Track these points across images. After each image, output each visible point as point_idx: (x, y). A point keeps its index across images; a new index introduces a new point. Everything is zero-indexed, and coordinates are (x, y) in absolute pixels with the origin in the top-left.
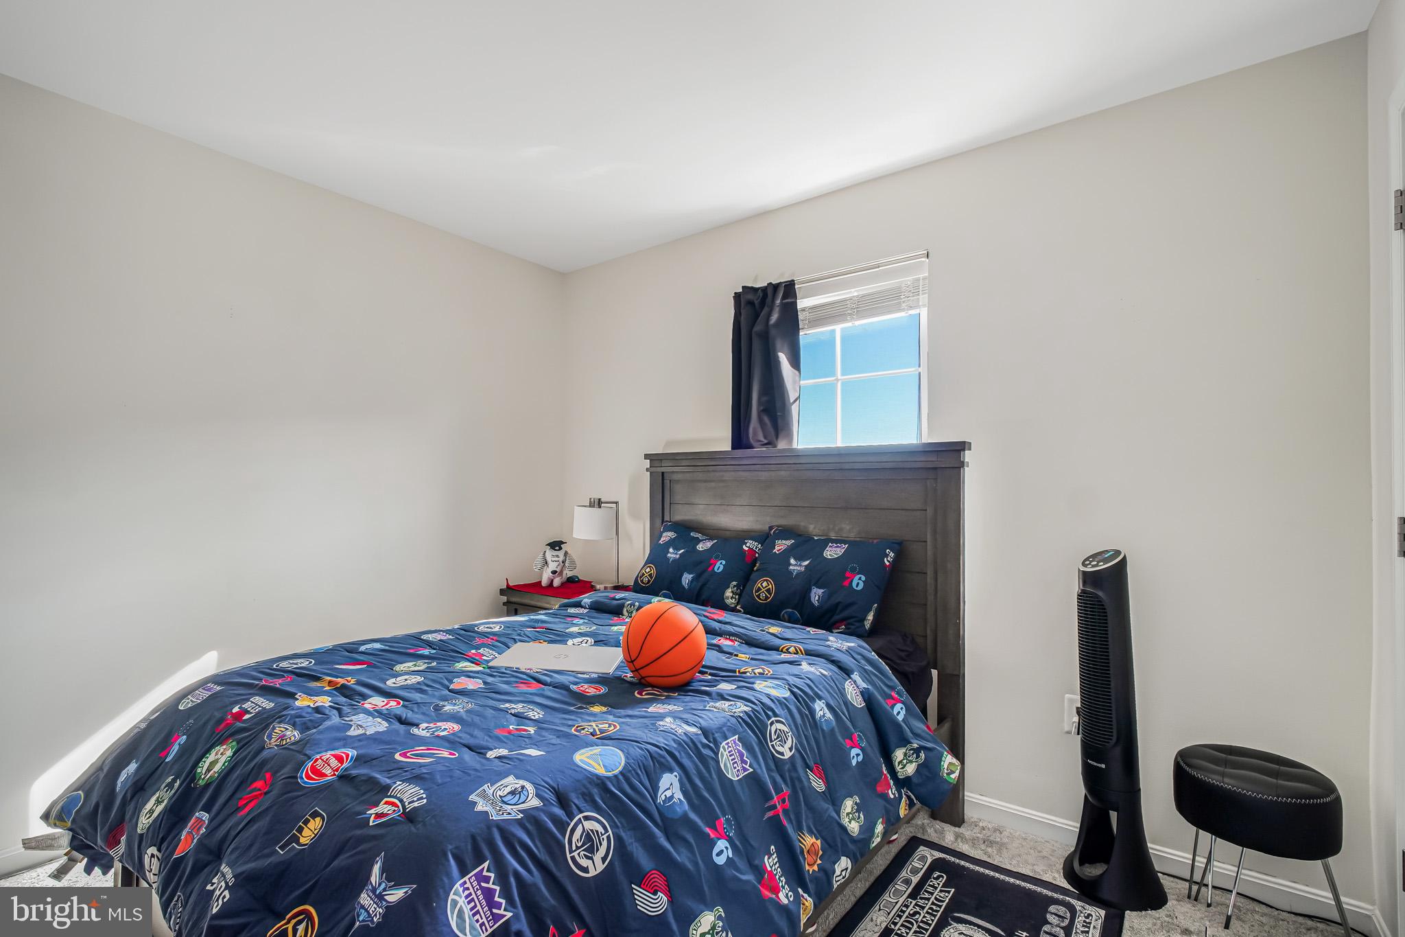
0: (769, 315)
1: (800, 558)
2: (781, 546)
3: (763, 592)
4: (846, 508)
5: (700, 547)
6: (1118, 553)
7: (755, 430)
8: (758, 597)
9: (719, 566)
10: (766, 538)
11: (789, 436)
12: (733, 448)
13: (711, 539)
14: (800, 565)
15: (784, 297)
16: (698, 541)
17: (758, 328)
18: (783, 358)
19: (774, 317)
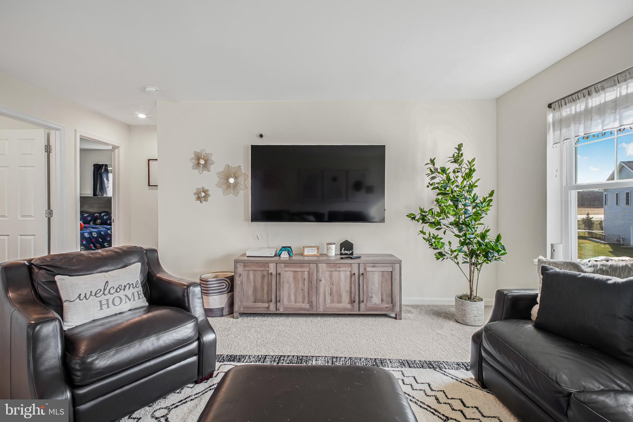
0: (101, 170)
1: (106, 216)
2: (103, 214)
5: (85, 215)
7: (98, 192)
9: (89, 219)
10: (100, 213)
11: (106, 193)
12: (94, 196)
13: (87, 214)
15: (105, 167)
16: (85, 214)
17: (99, 172)
18: (105, 179)
19: (103, 171)
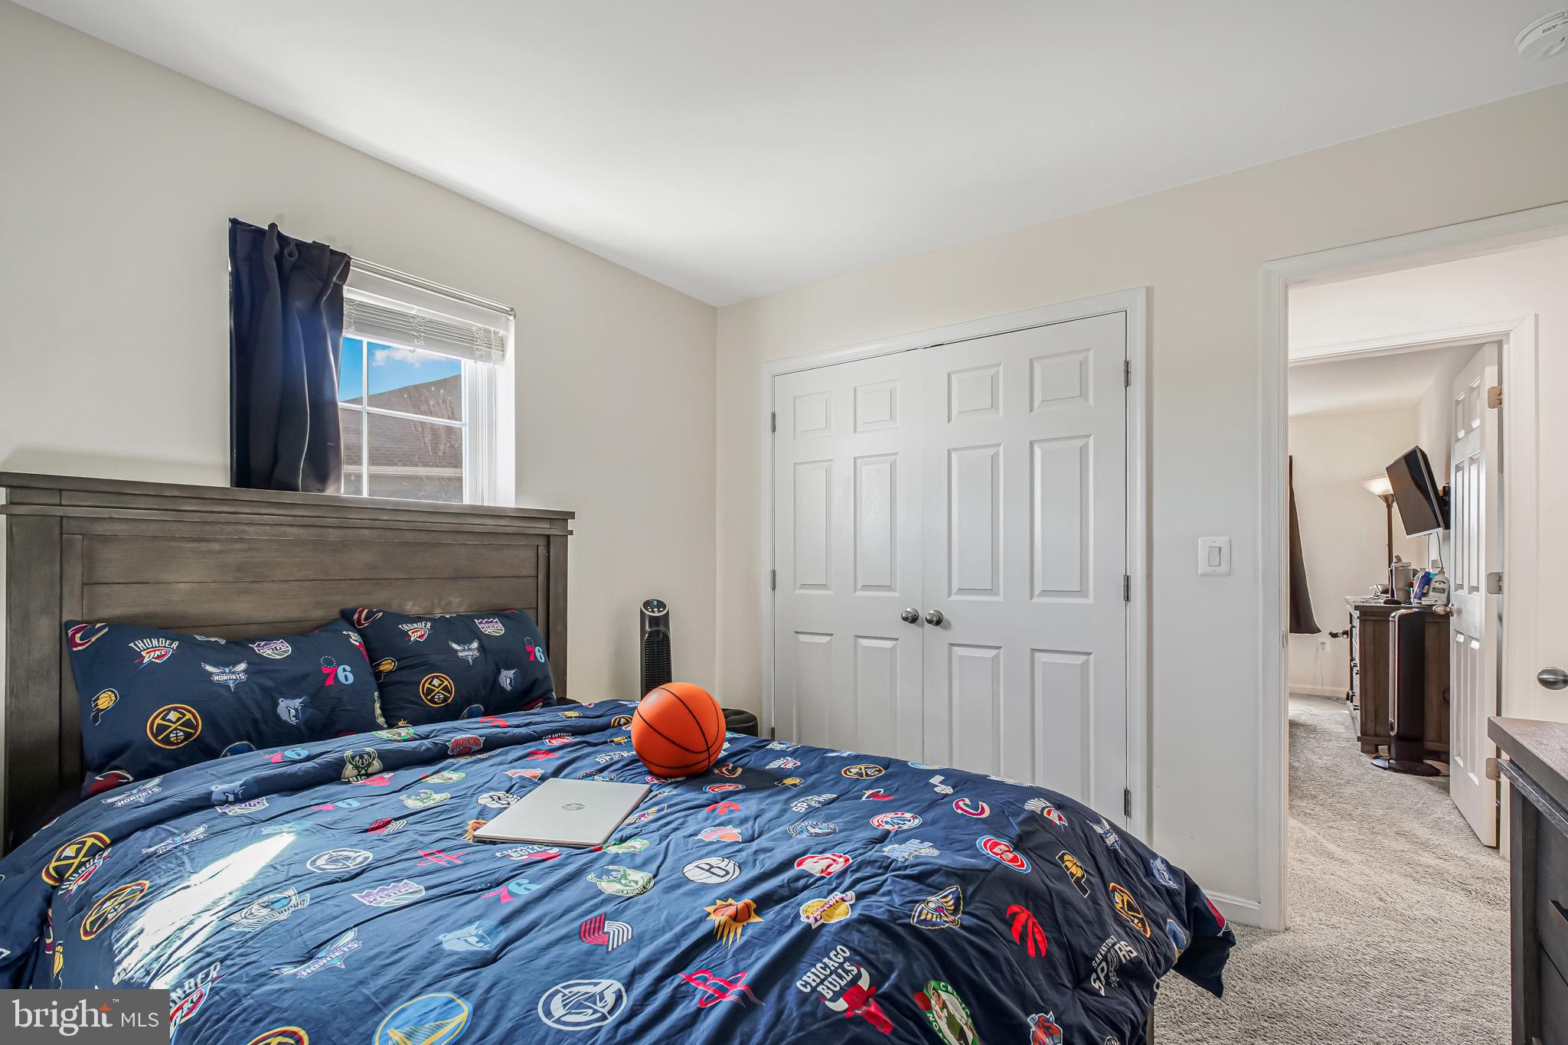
1: (461, 642)
3: (438, 692)
4: (455, 578)
6: (661, 605)
8: (432, 701)
14: (469, 649)
